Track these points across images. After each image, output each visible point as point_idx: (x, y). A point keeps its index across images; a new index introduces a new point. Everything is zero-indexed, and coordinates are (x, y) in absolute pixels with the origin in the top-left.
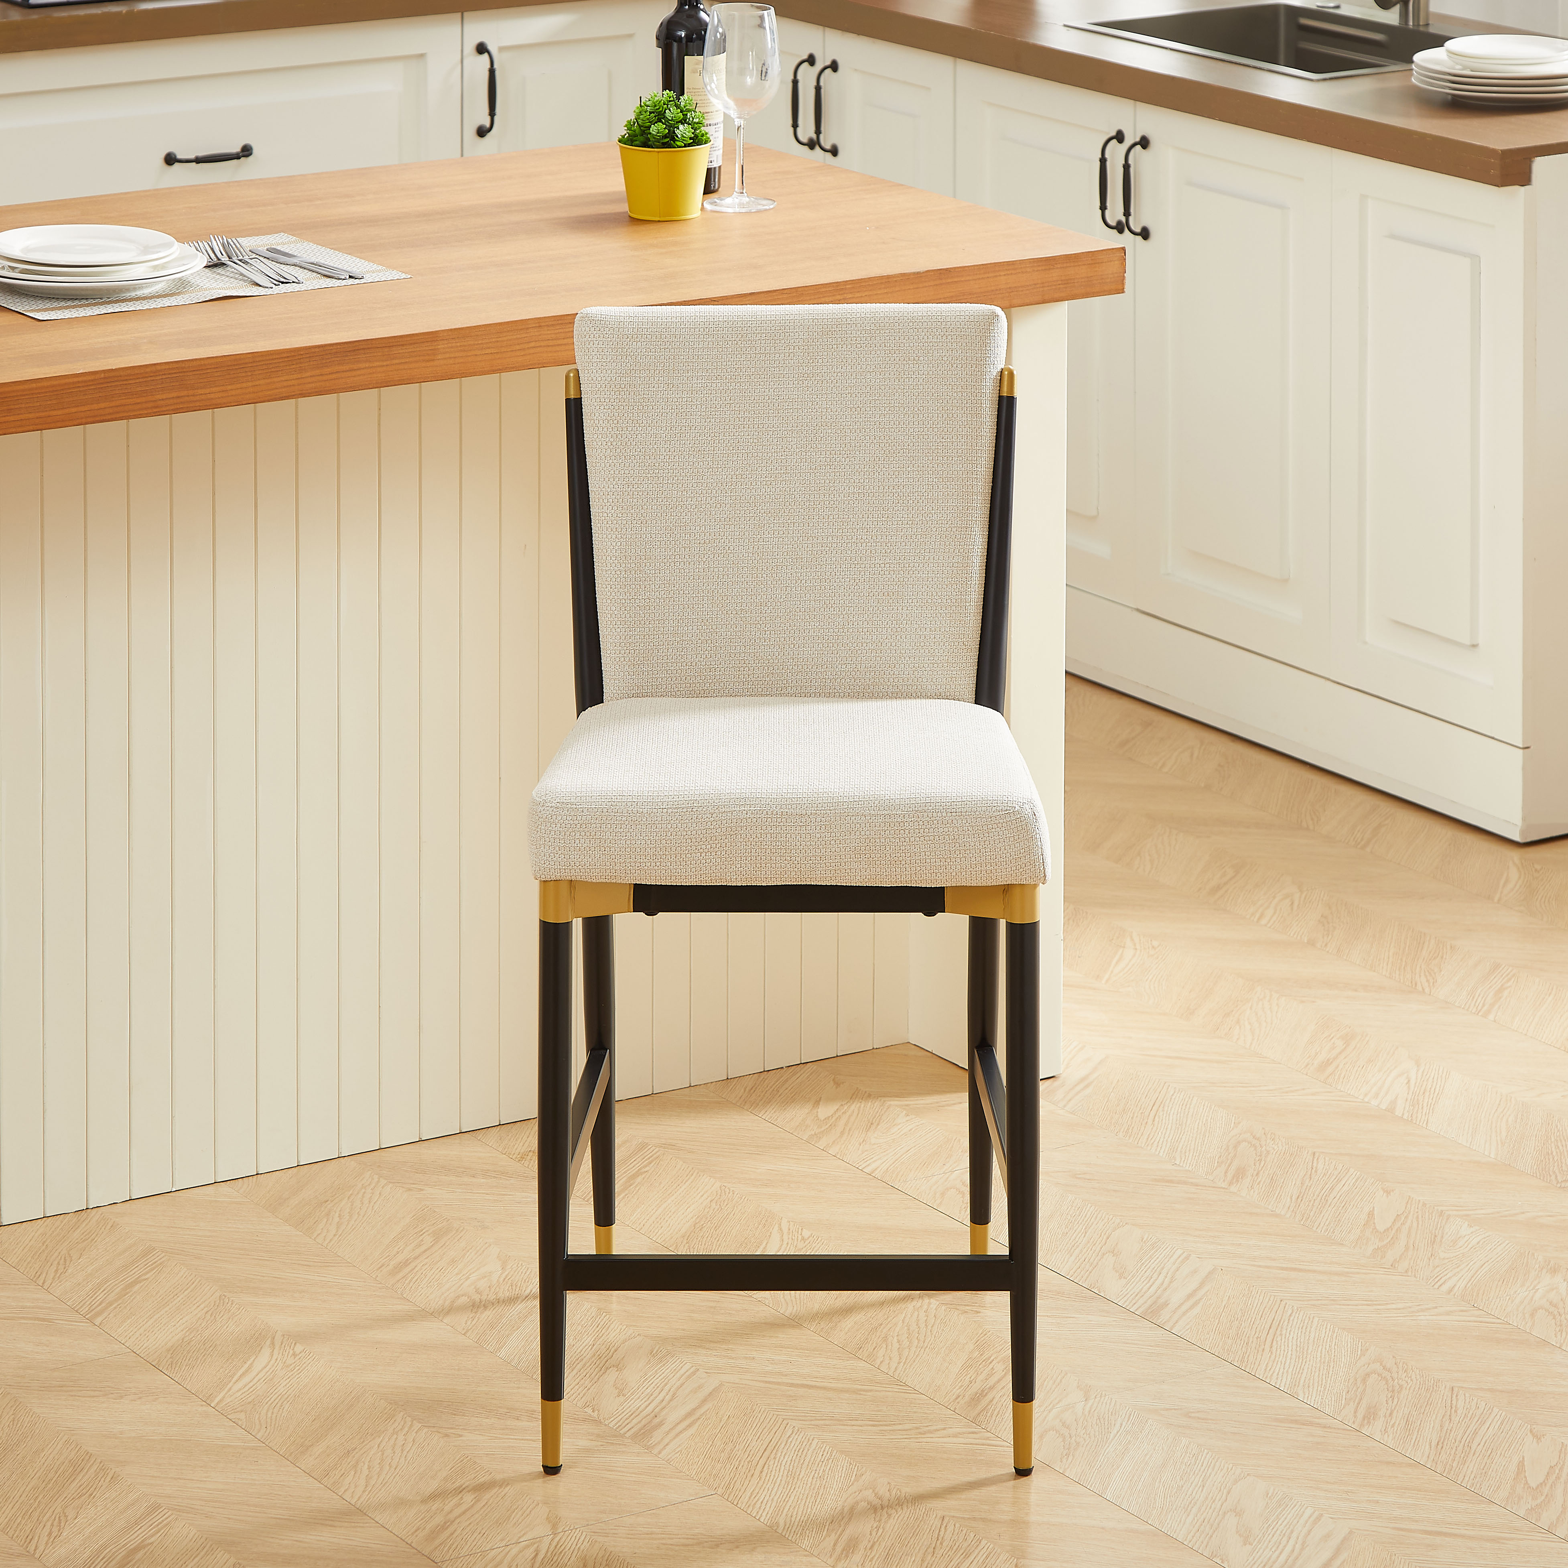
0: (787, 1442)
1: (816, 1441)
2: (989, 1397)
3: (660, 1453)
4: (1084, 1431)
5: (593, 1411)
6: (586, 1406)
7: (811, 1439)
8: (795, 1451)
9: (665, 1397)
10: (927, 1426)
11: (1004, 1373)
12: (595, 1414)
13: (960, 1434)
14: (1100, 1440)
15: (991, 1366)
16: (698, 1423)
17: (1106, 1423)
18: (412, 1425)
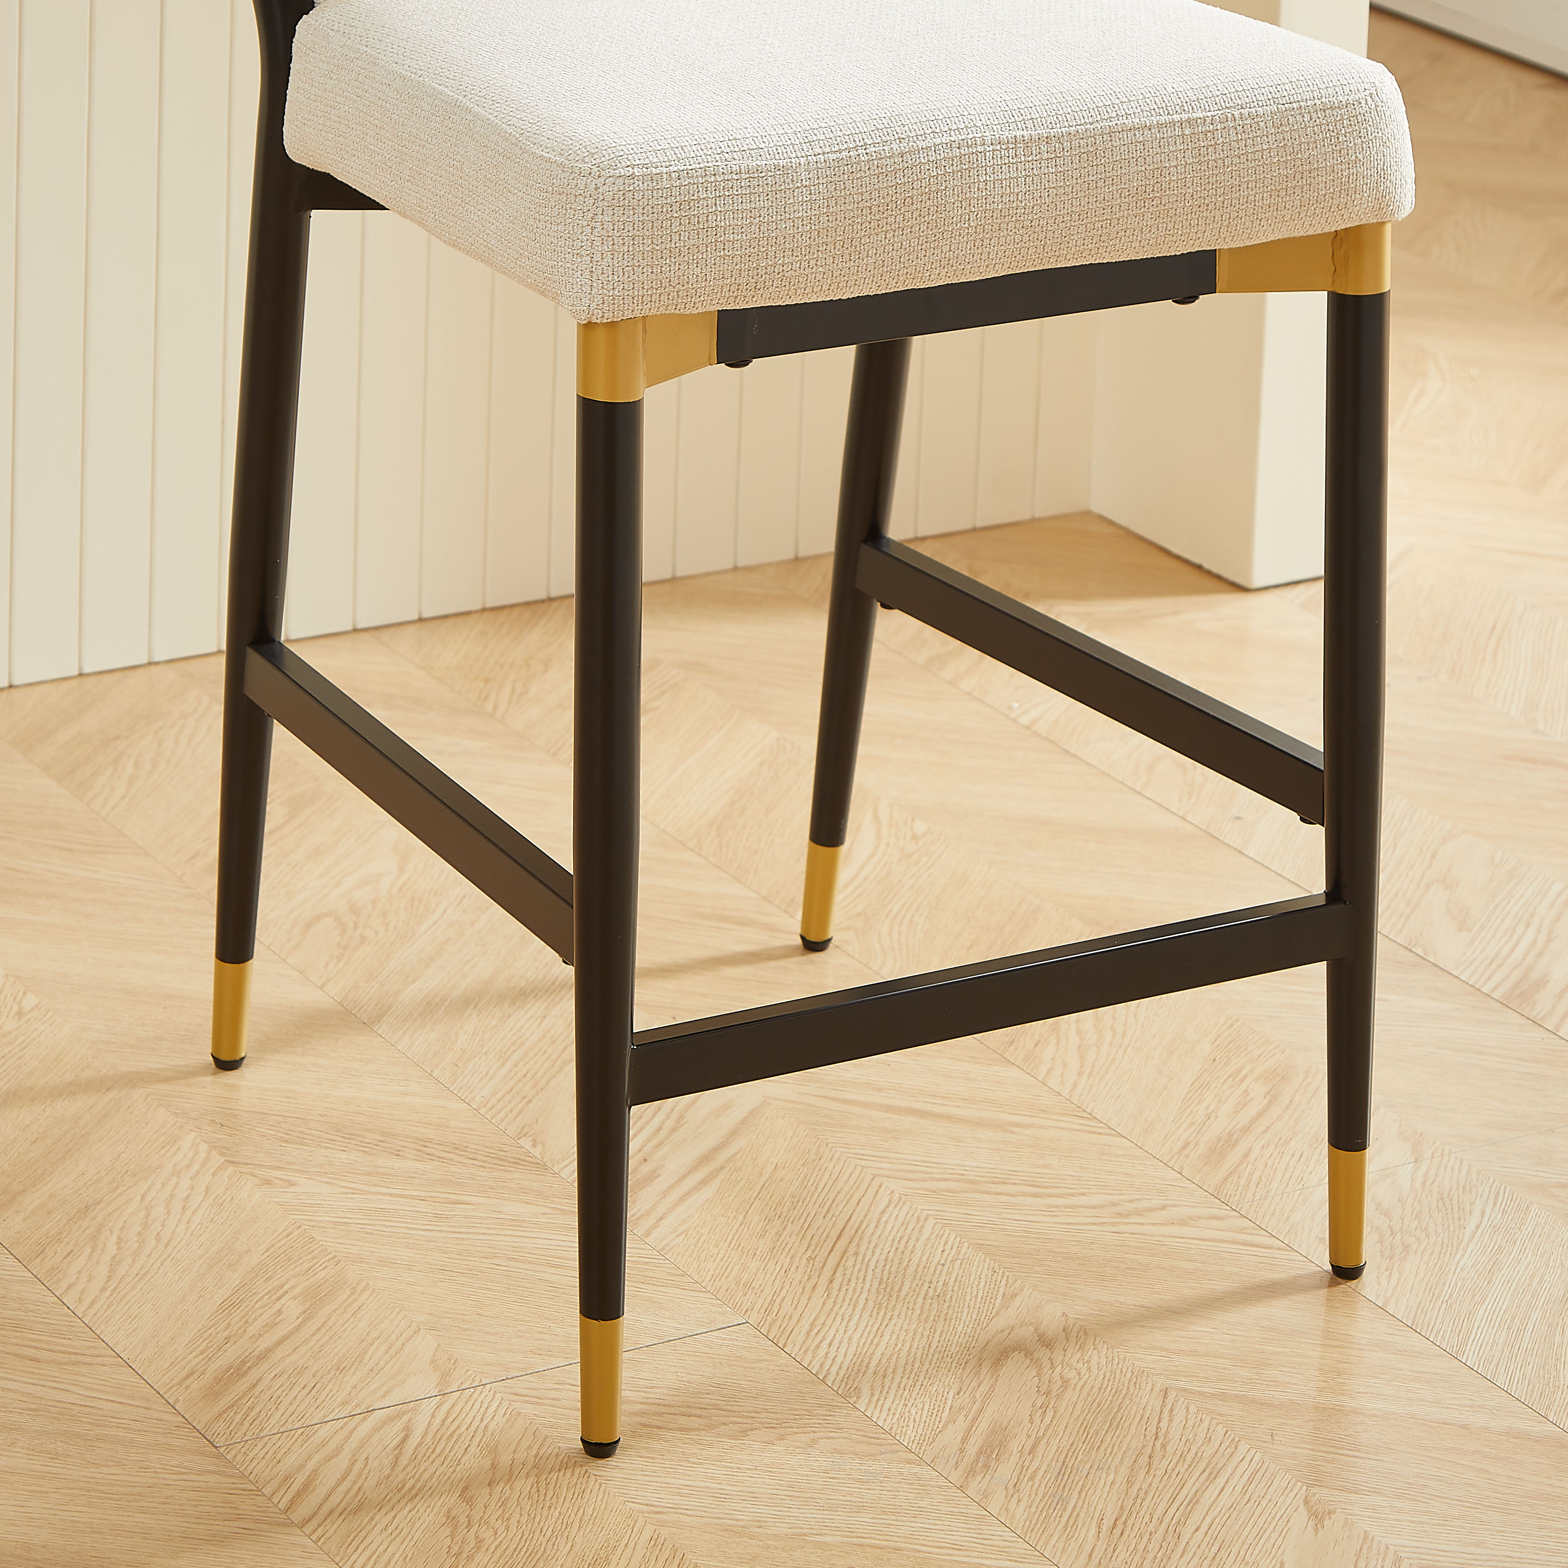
0: (878, 1222)
1: (931, 1221)
2: (1242, 1148)
3: (648, 1233)
4: (1416, 1222)
5: (534, 1146)
6: (521, 1134)
7: (923, 1217)
8: (893, 1240)
9: (663, 1122)
10: (1131, 1201)
11: (1266, 1101)
12: (537, 1152)
13: (1191, 1218)
14: (1446, 1241)
15: (1243, 1087)
16: (721, 1176)
17: (1456, 1209)
18: (207, 1160)
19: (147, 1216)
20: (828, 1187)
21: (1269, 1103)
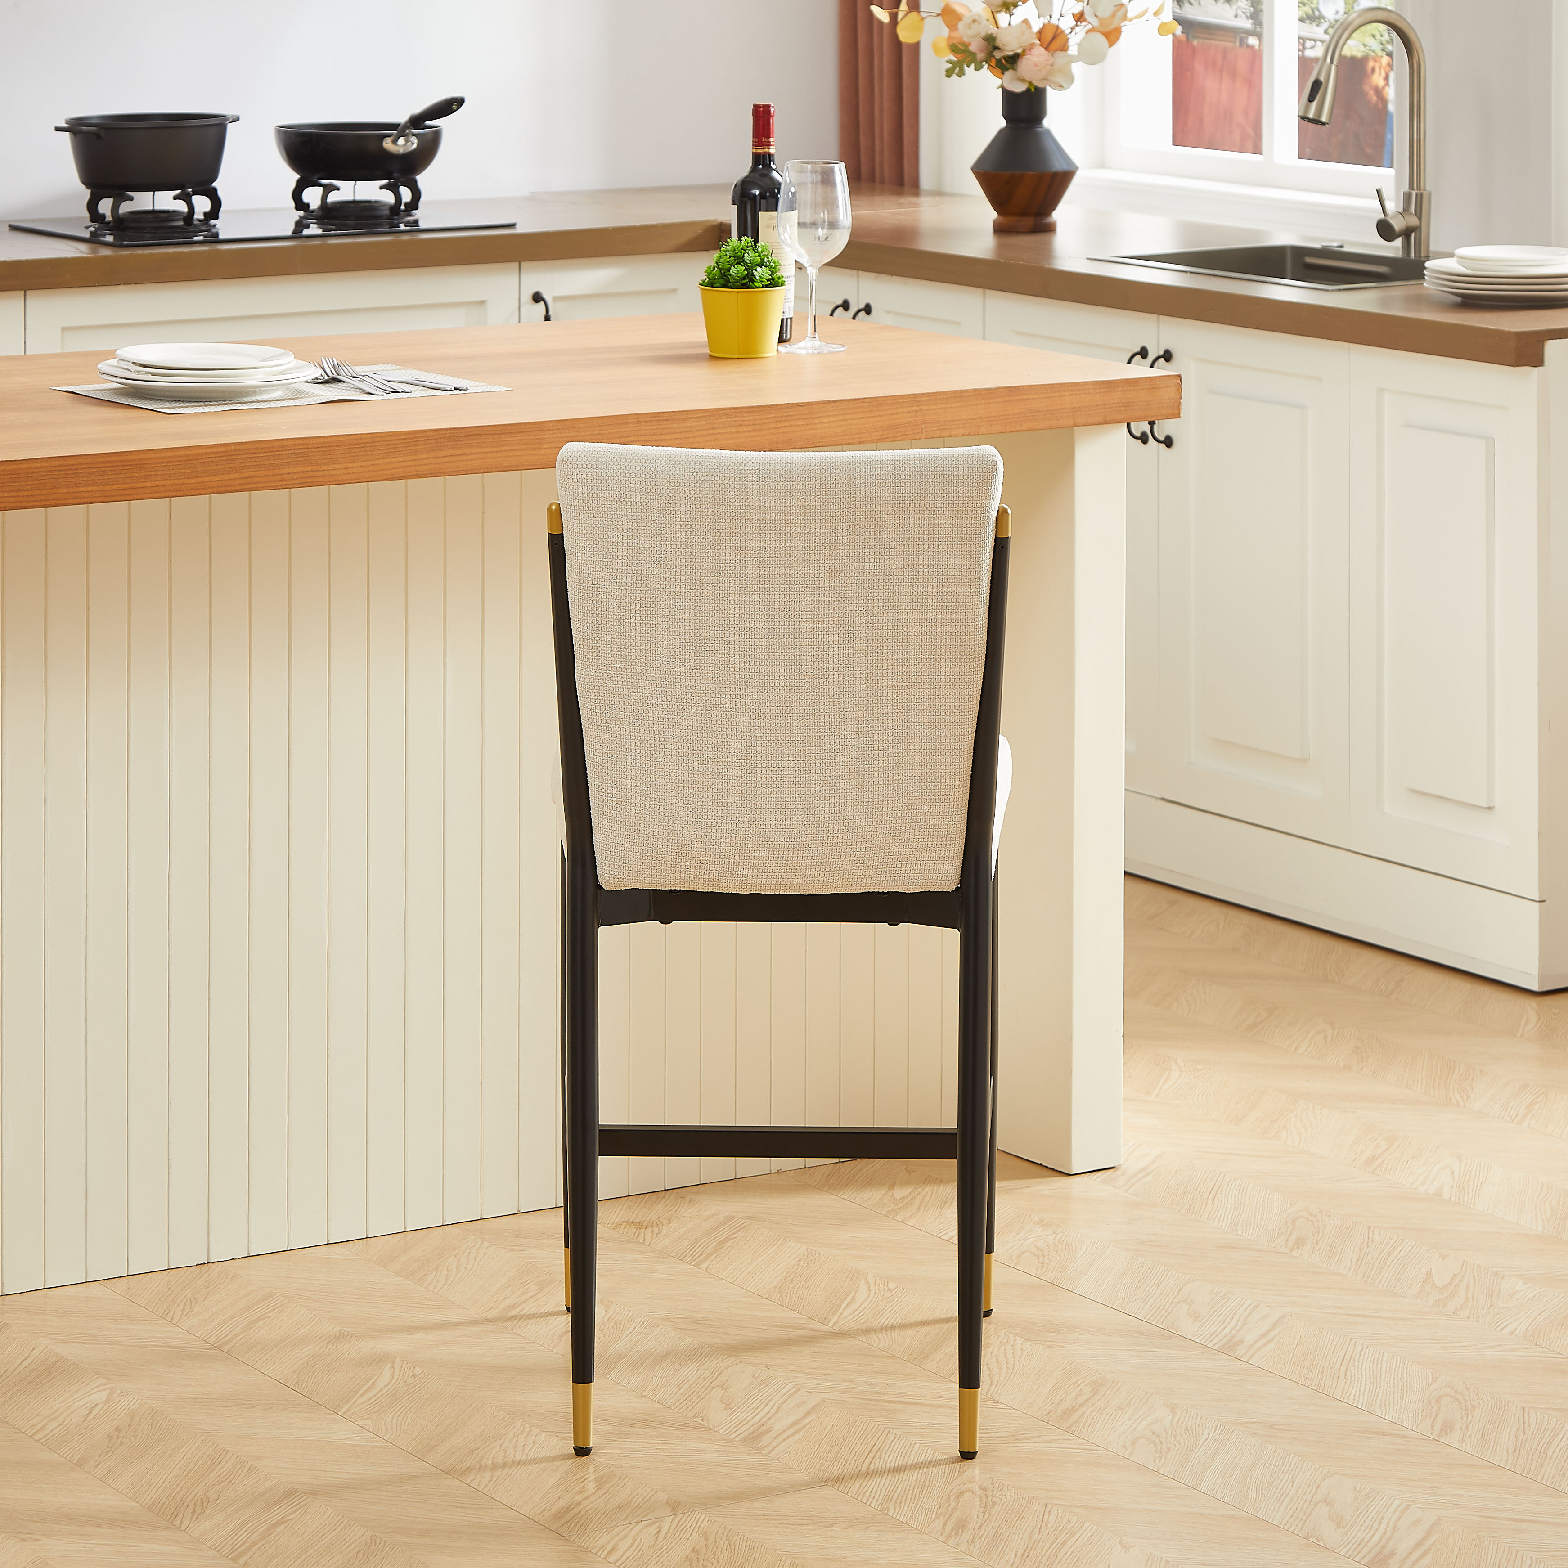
0: (890, 1445)
1: (917, 1445)
2: (1080, 1412)
3: (769, 1453)
4: (1174, 1438)
5: (703, 1421)
6: (695, 1417)
7: (913, 1443)
8: (899, 1452)
9: (770, 1410)
10: (1023, 1434)
11: (1092, 1394)
12: (705, 1423)
13: (1054, 1440)
14: (1189, 1446)
15: (1079, 1388)
16: (804, 1430)
17: (1194, 1433)
18: (530, 1431)
19: (505, 1453)
20: (861, 1433)
21: (1094, 1394)
